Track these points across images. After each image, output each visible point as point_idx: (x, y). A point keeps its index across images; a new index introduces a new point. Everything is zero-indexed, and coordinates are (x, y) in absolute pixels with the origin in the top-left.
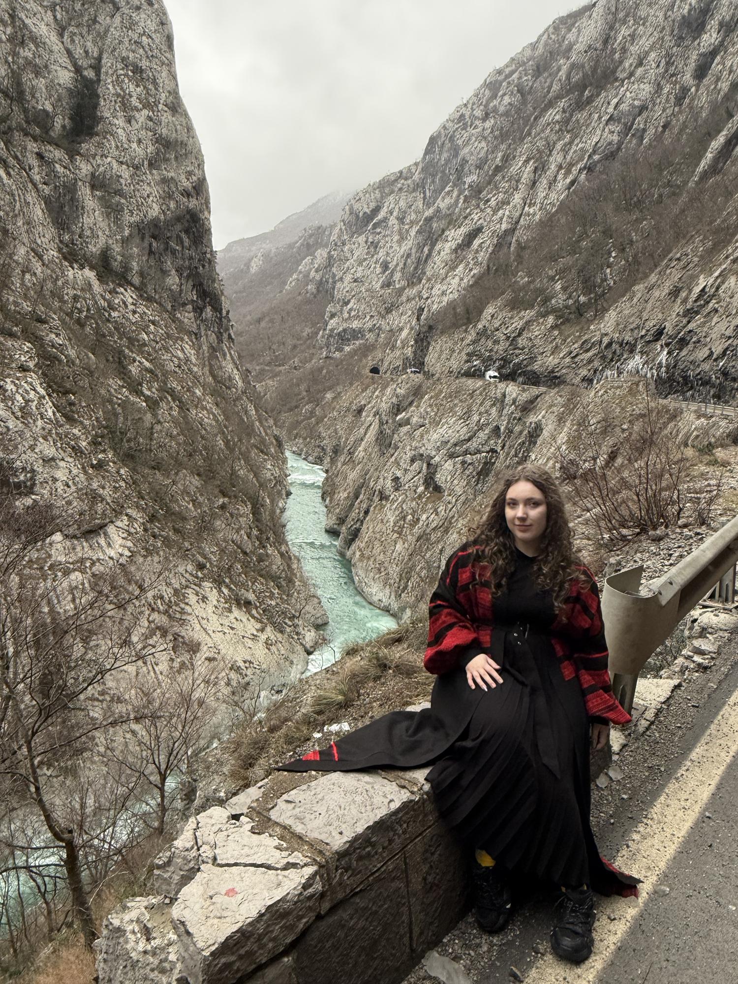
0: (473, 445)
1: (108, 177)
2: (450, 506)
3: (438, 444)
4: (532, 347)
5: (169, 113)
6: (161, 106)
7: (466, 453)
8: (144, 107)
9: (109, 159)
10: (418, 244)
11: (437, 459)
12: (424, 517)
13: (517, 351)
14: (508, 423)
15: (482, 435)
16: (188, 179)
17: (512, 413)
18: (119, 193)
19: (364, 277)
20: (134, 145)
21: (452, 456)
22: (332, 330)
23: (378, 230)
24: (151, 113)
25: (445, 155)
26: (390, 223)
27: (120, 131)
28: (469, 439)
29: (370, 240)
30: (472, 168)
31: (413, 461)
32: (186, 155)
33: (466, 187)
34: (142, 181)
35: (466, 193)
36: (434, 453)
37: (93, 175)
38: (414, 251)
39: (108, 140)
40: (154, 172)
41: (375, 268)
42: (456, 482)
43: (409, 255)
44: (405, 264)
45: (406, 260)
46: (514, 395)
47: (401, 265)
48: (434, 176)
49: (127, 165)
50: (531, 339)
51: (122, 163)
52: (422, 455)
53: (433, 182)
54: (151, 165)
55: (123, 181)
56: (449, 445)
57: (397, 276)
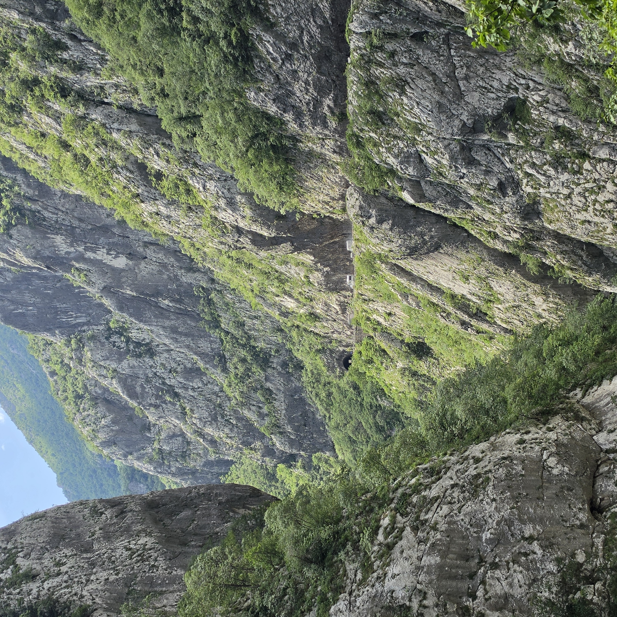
0: (440, 68)
1: (108, 594)
2: (531, 84)
3: (443, 117)
4: (297, 14)
5: (18, 538)
6: (9, 546)
7: (452, 76)
8: (14, 563)
9: (85, 593)
10: (156, 316)
11: (464, 118)
12: (552, 118)
13: (306, 38)
14: (405, 22)
15: (425, 56)
16: (102, 513)
17: (390, 18)
18: (128, 582)
19: (207, 406)
20: (64, 569)
21: (460, 95)
22: (292, 443)
23: (138, 389)
24: (21, 554)
25: (28, 297)
26: (127, 371)
27: (46, 586)
28: (433, 74)
29: (153, 401)
30: (46, 243)
31: (471, 162)
32: (69, 518)
33: (72, 249)
34: (110, 559)
35: (81, 249)
36: (457, 122)
37: (106, 610)
38: (167, 323)
39: (61, 596)
40: (96, 547)
41: (193, 389)
42: (496, 84)
43: (174, 330)
44: (186, 335)
45: (181, 334)
46: (365, 18)
47: (188, 341)
48: (56, 311)
49: (91, 574)
50: (288, 18)
51: (87, 581)
52: (463, 148)
53: (65, 312)
54: (86, 551)
55: (112, 578)
56: (444, 101)
57: (204, 346)
